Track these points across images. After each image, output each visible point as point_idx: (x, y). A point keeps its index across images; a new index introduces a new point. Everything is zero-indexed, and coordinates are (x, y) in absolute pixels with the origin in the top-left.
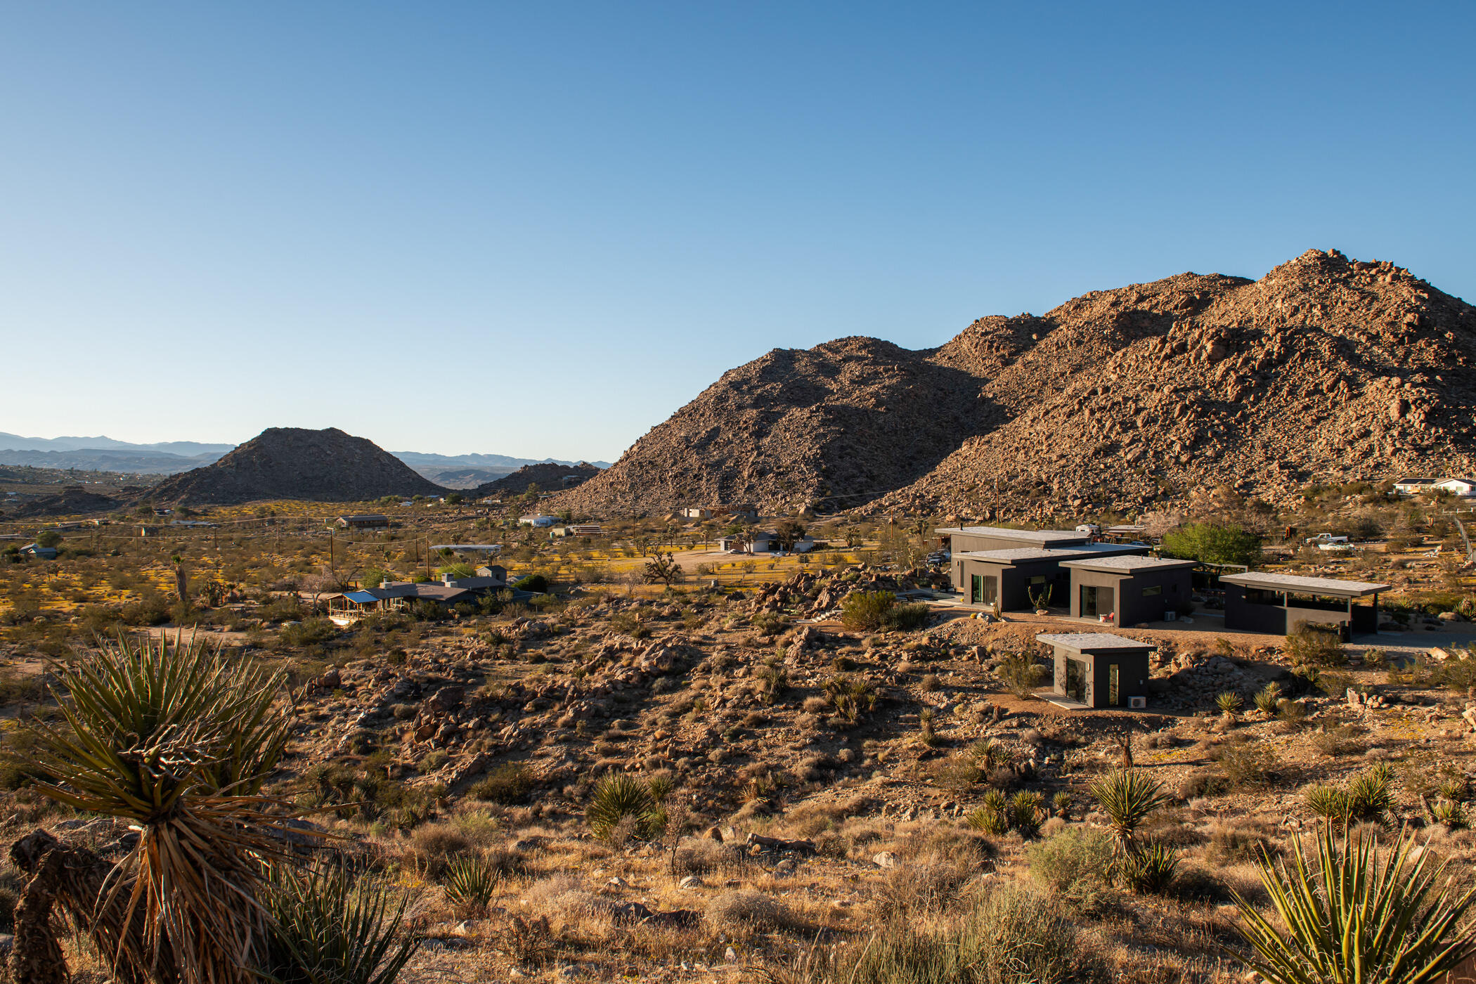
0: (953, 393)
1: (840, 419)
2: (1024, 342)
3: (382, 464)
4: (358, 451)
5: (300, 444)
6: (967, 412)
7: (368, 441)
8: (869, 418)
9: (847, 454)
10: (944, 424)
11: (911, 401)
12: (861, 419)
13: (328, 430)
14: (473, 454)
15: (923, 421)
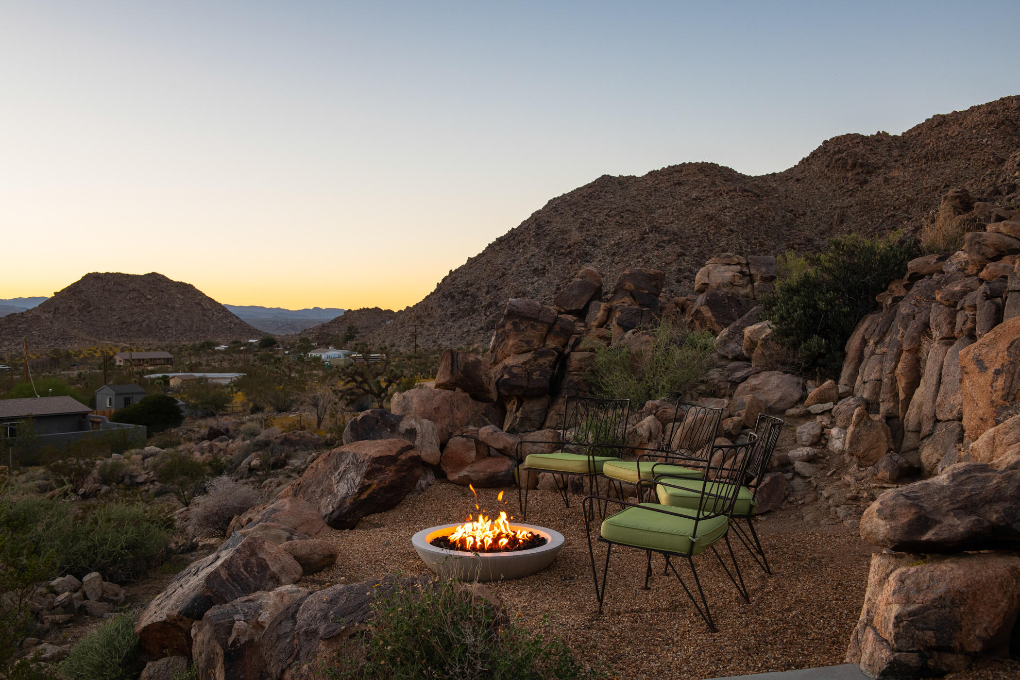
0: (804, 214)
1: (676, 240)
2: (884, 159)
3: (203, 309)
4: (179, 296)
5: (120, 288)
6: (822, 234)
7: (191, 286)
8: (709, 241)
9: (685, 278)
10: (796, 246)
11: (756, 222)
12: (701, 241)
13: (149, 275)
14: (315, 308)
15: (773, 243)
